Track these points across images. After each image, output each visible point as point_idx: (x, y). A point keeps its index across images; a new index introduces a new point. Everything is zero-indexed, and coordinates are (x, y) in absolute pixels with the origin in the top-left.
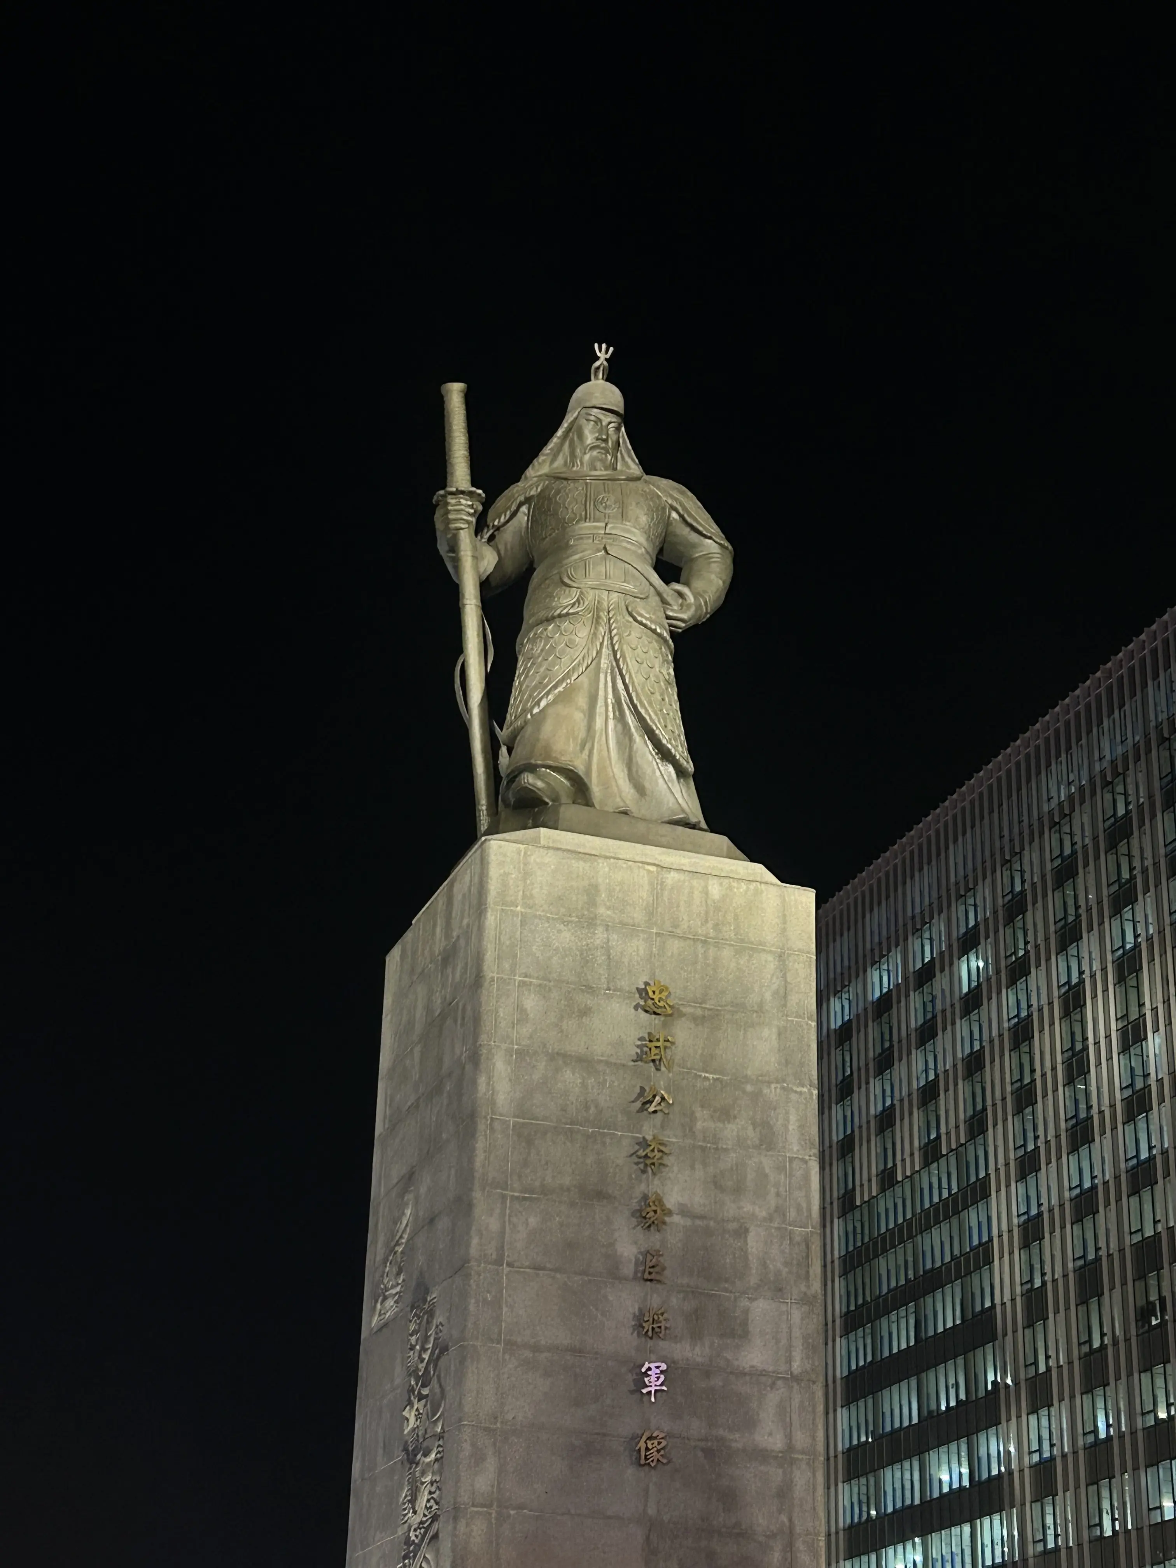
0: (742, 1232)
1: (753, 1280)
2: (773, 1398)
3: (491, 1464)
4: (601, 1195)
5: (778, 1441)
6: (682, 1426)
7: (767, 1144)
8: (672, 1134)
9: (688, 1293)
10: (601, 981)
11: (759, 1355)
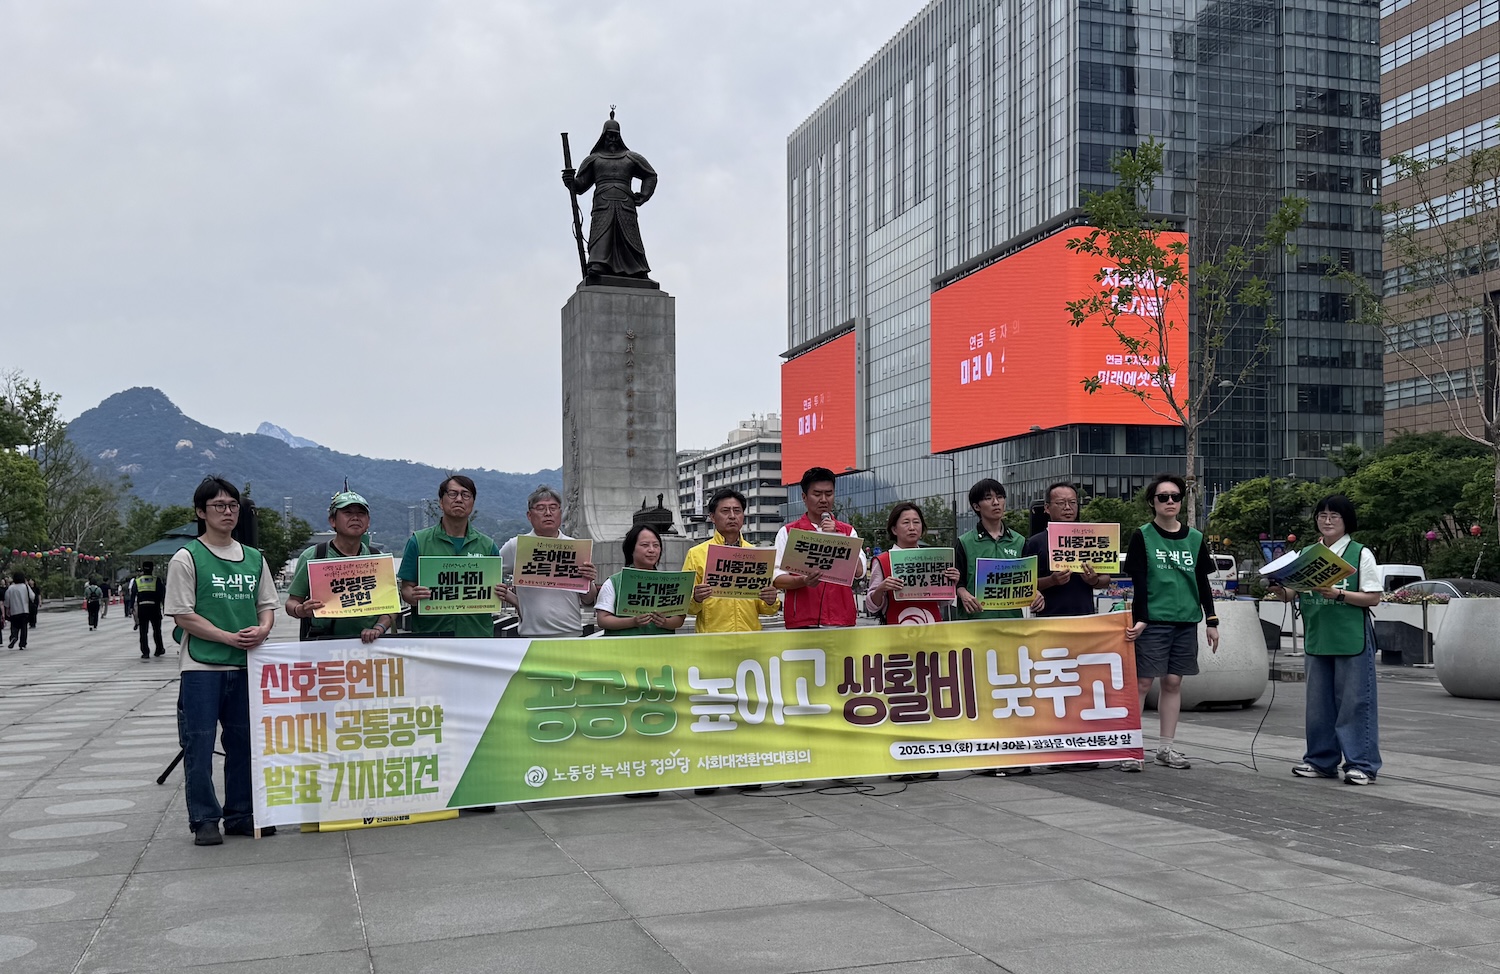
0: (655, 395)
1: (657, 407)
2: (663, 436)
3: (590, 457)
4: (616, 389)
5: (664, 447)
6: (639, 445)
7: (661, 371)
8: (635, 371)
9: (640, 412)
10: (614, 330)
11: (659, 426)
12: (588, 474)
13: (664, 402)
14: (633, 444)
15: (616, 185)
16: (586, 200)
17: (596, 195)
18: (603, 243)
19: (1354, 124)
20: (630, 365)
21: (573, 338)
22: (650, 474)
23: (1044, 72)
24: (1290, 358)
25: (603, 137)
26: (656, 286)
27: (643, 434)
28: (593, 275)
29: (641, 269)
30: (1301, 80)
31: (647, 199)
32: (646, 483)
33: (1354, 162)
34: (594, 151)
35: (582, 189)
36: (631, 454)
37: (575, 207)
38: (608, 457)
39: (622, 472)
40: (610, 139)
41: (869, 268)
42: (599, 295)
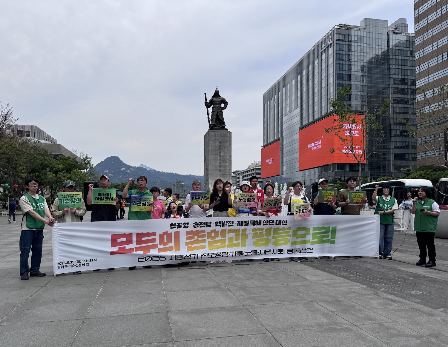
0: (226, 156)
1: (227, 159)
2: (228, 166)
3: (210, 172)
4: (217, 155)
5: (229, 169)
6: (222, 169)
7: (228, 150)
8: (222, 150)
9: (223, 160)
10: (217, 140)
11: (227, 164)
12: (210, 176)
13: (229, 158)
14: (221, 168)
15: (218, 105)
16: (210, 109)
17: (213, 108)
18: (214, 119)
19: (409, 87)
20: (220, 149)
21: (207, 143)
22: (225, 176)
23: (327, 76)
24: (392, 146)
25: (215, 94)
26: (227, 130)
27: (223, 166)
28: (212, 127)
29: (223, 126)
30: (394, 76)
31: (225, 108)
32: (224, 178)
33: (409, 97)
34: (213, 97)
35: (209, 107)
36: (220, 171)
37: (208, 111)
38: (215, 172)
39: (218, 175)
40: (217, 94)
41: (283, 125)
42: (213, 132)
